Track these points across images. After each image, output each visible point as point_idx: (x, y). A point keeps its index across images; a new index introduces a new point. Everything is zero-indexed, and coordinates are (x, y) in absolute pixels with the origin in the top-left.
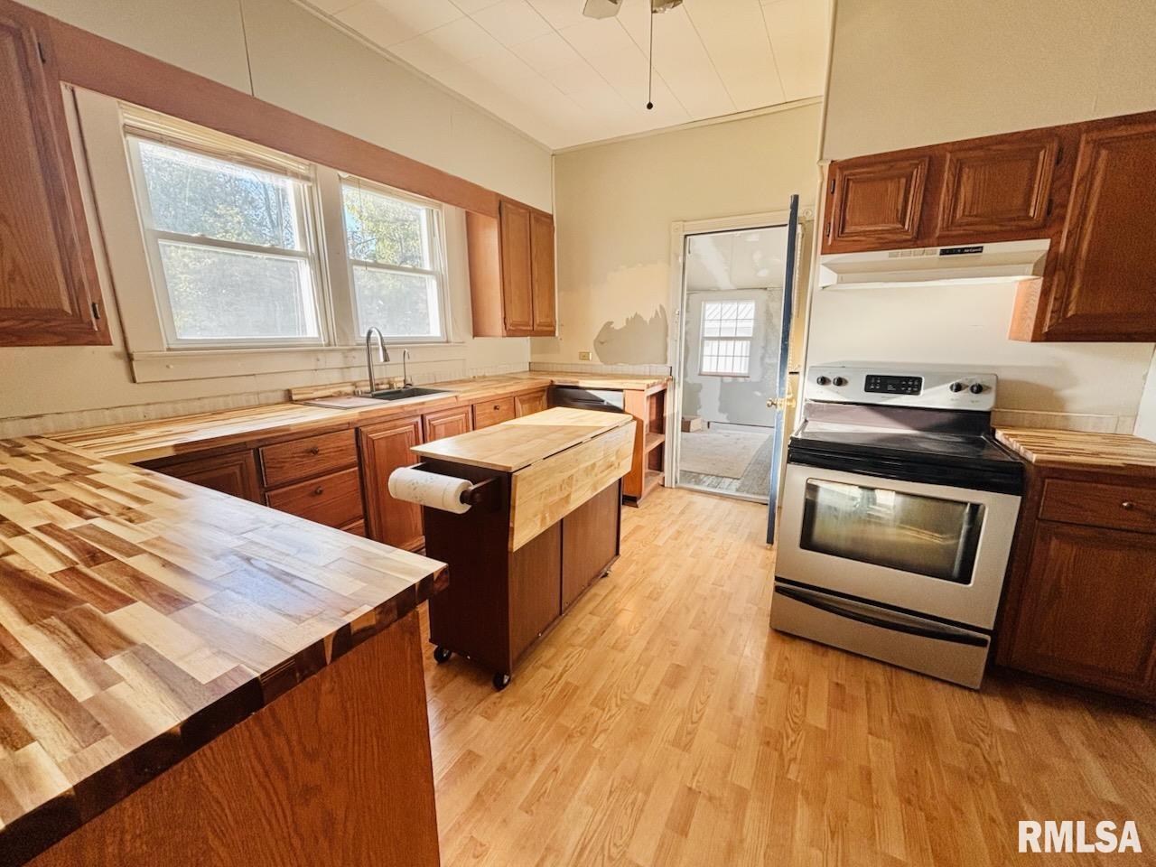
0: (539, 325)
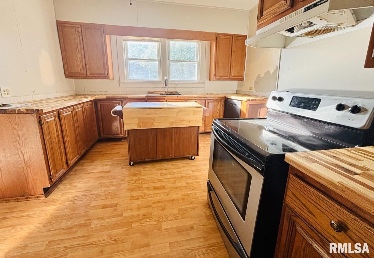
0: (233, 77)
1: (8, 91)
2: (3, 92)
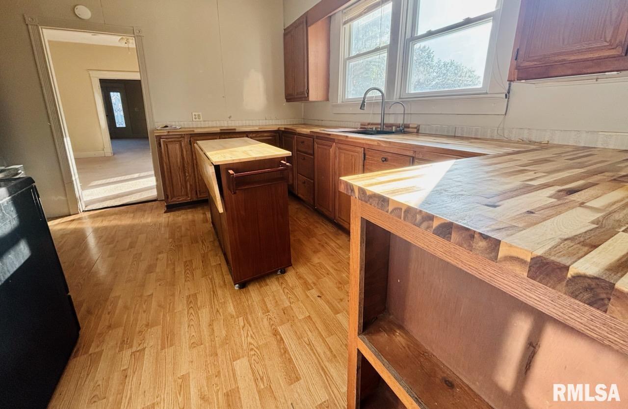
1: (199, 115)
2: (194, 117)
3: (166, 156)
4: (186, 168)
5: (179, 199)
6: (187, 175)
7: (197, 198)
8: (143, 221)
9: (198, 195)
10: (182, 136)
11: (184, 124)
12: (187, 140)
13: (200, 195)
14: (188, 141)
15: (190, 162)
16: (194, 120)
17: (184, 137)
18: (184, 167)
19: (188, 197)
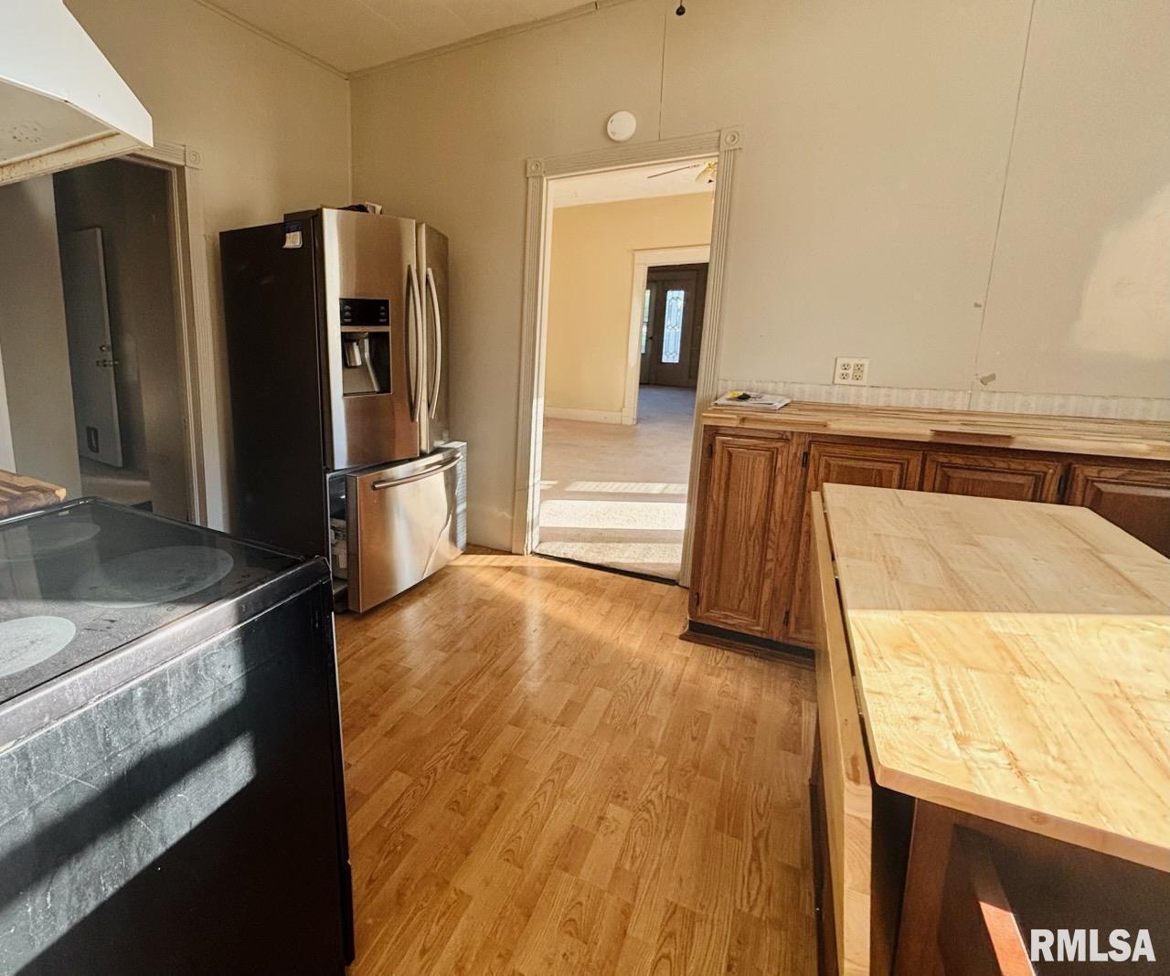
1: (859, 368)
2: (840, 371)
3: (719, 484)
4: (771, 536)
5: (727, 617)
6: (769, 556)
7: (786, 634)
8: (621, 641)
9: (792, 627)
10: (784, 438)
11: (802, 392)
12: (795, 449)
13: (798, 630)
14: (800, 454)
15: (788, 519)
16: (838, 380)
17: (787, 440)
18: (766, 529)
19: (758, 625)
